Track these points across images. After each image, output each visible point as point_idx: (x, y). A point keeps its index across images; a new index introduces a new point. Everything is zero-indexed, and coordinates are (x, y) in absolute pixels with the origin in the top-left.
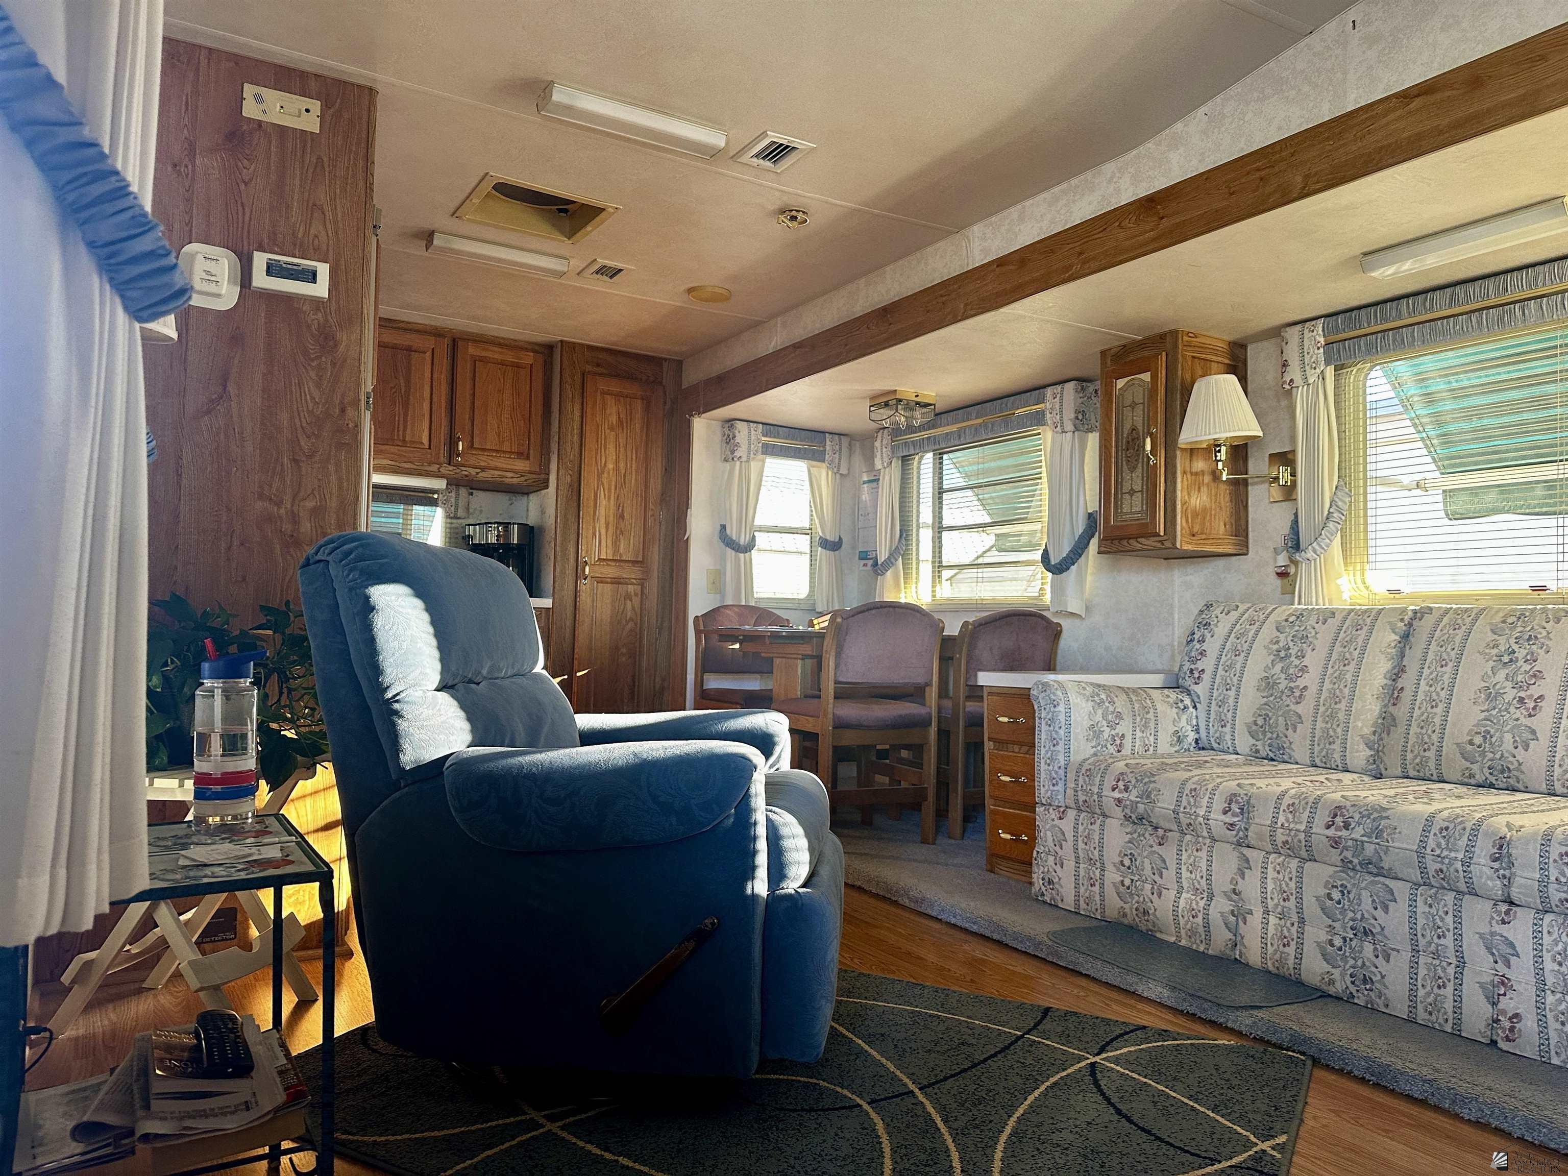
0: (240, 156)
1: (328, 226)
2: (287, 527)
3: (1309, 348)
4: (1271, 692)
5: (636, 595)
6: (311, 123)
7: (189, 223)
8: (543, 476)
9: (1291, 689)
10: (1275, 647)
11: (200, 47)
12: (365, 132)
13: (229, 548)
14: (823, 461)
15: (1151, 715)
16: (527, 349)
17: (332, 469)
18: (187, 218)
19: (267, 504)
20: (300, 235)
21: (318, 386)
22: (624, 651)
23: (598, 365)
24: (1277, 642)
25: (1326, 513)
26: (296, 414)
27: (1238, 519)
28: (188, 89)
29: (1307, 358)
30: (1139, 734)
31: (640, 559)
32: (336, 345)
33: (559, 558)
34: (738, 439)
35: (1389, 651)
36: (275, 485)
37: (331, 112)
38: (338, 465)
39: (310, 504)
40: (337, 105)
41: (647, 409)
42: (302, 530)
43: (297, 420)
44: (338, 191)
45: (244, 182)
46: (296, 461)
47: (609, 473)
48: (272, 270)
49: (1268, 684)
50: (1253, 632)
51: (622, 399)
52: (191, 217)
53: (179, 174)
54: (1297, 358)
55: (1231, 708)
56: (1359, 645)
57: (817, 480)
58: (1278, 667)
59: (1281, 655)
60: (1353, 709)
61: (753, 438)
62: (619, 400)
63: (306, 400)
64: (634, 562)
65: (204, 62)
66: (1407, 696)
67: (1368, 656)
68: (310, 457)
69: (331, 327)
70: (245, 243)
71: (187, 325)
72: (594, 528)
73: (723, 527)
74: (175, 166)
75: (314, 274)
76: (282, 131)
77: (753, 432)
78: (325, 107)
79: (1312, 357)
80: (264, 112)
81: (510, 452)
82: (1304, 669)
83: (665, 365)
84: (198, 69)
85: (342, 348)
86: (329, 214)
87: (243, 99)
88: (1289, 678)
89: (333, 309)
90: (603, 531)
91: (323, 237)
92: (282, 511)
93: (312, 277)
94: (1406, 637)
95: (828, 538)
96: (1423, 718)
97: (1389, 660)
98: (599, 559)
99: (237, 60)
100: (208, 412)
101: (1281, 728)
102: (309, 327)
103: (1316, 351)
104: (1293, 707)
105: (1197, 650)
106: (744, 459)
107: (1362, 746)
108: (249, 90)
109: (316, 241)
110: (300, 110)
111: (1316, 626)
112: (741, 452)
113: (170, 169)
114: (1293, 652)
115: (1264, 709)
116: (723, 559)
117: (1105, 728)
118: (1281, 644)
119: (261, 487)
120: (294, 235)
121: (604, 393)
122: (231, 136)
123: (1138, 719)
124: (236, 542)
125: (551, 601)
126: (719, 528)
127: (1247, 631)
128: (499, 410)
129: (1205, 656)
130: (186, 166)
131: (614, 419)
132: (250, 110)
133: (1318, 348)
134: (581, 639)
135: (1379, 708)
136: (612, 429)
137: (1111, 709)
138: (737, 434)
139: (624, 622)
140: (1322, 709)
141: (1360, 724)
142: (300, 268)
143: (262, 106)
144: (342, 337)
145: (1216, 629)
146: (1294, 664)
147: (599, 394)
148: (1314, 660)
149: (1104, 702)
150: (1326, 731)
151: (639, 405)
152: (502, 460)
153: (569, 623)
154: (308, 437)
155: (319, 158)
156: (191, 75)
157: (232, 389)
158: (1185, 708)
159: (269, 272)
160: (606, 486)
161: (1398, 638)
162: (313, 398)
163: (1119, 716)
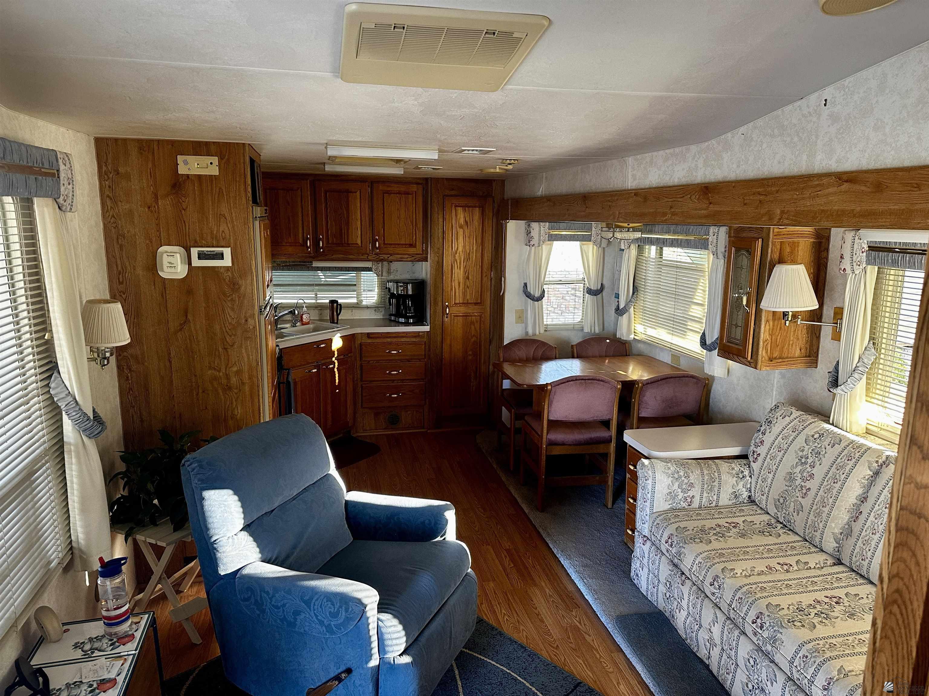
0: (180, 195)
1: (229, 225)
2: (224, 381)
3: (857, 251)
4: (791, 484)
5: (477, 322)
6: (214, 171)
7: (160, 236)
8: (424, 255)
9: (802, 487)
10: (801, 454)
11: (152, 140)
12: (243, 169)
13: (197, 394)
14: (590, 241)
15: (716, 483)
16: (412, 183)
17: (244, 351)
18: (158, 233)
19: (213, 371)
20: (215, 232)
21: (233, 309)
22: (471, 353)
23: (453, 189)
24: (803, 451)
25: (854, 366)
26: (223, 325)
27: (811, 345)
28: (150, 165)
29: (855, 258)
30: (705, 495)
31: (479, 301)
32: (239, 288)
33: (432, 304)
34: (532, 234)
35: (863, 481)
36: (216, 362)
37: (224, 161)
38: (246, 349)
39: (235, 369)
40: (227, 157)
41: (483, 214)
42: (232, 382)
43: (224, 329)
44: (232, 205)
45: (184, 209)
46: (226, 349)
47: (460, 254)
48: (201, 256)
49: (790, 478)
50: (792, 437)
51: (467, 208)
52: (160, 233)
53: (152, 212)
54: (849, 256)
55: (769, 485)
56: (846, 472)
57: (586, 253)
58: (799, 468)
59: (802, 461)
60: (832, 514)
61: (542, 232)
62: (465, 210)
63: (227, 318)
64: (476, 304)
65: (156, 148)
66: (862, 518)
67: (849, 481)
68: (232, 346)
69: (236, 278)
70: (188, 242)
71: (165, 288)
72: (451, 285)
73: (525, 285)
74: (149, 208)
75: (222, 254)
76: (199, 177)
77: (542, 228)
78: (221, 159)
79: (858, 257)
80: (189, 169)
81: (405, 244)
82: (812, 476)
83: (494, 184)
84: (153, 153)
85: (243, 288)
86: (228, 218)
87: (178, 164)
88: (804, 480)
89: (236, 269)
90: (457, 287)
91: (227, 231)
92: (221, 374)
93: (221, 256)
94: (877, 473)
95: (592, 288)
96: (865, 538)
97: (861, 487)
98: (455, 303)
99: (172, 143)
100: (181, 330)
101: (791, 510)
102: (224, 280)
103: (861, 254)
104: (800, 499)
105: (760, 439)
106: (536, 245)
107: (832, 540)
108: (180, 159)
109: (224, 235)
110: (207, 165)
111: (827, 447)
112: (535, 241)
113: (147, 210)
114: (809, 461)
115: (784, 493)
116: (526, 304)
117: (680, 493)
118: (804, 453)
119: (209, 363)
120: (212, 233)
121: (456, 206)
122: (174, 186)
123: (706, 486)
124: (200, 391)
125: (429, 327)
126: (523, 285)
127: (789, 436)
128: (398, 221)
129: (763, 445)
130: (155, 207)
131: (462, 221)
132: (182, 170)
133: (863, 252)
134: (446, 348)
135: (848, 518)
136: (461, 227)
137: (686, 481)
138: (532, 231)
139: (470, 337)
140: (815, 507)
141: (833, 525)
142: (215, 253)
143: (188, 166)
144: (241, 282)
145: (773, 427)
146: (807, 470)
147: (453, 206)
148: (819, 472)
149: (681, 477)
150: (814, 522)
151: (477, 211)
152: (401, 249)
153: (439, 339)
154: (231, 336)
155: (220, 188)
156: (150, 157)
157: (190, 317)
158: (743, 477)
159: (199, 258)
160: (458, 261)
161: (871, 473)
162: (230, 316)
163: (692, 485)
